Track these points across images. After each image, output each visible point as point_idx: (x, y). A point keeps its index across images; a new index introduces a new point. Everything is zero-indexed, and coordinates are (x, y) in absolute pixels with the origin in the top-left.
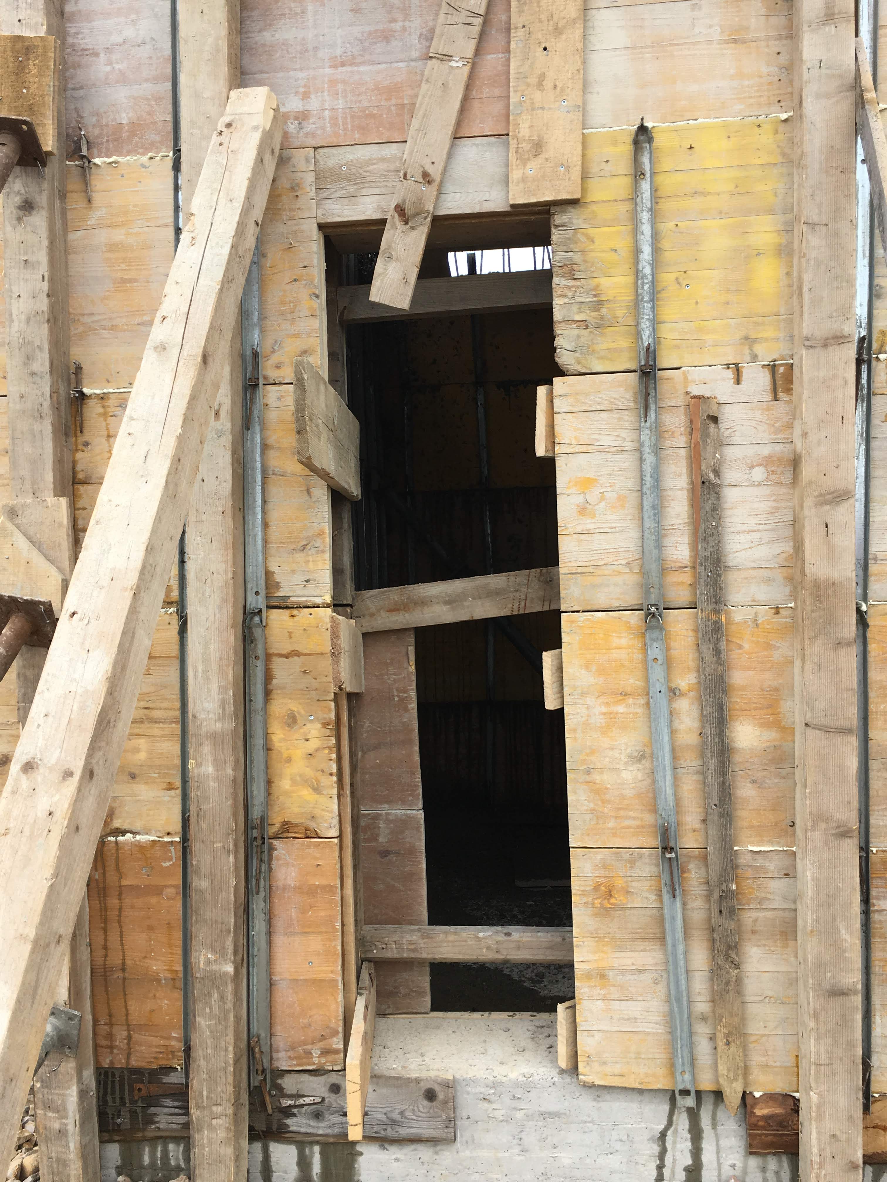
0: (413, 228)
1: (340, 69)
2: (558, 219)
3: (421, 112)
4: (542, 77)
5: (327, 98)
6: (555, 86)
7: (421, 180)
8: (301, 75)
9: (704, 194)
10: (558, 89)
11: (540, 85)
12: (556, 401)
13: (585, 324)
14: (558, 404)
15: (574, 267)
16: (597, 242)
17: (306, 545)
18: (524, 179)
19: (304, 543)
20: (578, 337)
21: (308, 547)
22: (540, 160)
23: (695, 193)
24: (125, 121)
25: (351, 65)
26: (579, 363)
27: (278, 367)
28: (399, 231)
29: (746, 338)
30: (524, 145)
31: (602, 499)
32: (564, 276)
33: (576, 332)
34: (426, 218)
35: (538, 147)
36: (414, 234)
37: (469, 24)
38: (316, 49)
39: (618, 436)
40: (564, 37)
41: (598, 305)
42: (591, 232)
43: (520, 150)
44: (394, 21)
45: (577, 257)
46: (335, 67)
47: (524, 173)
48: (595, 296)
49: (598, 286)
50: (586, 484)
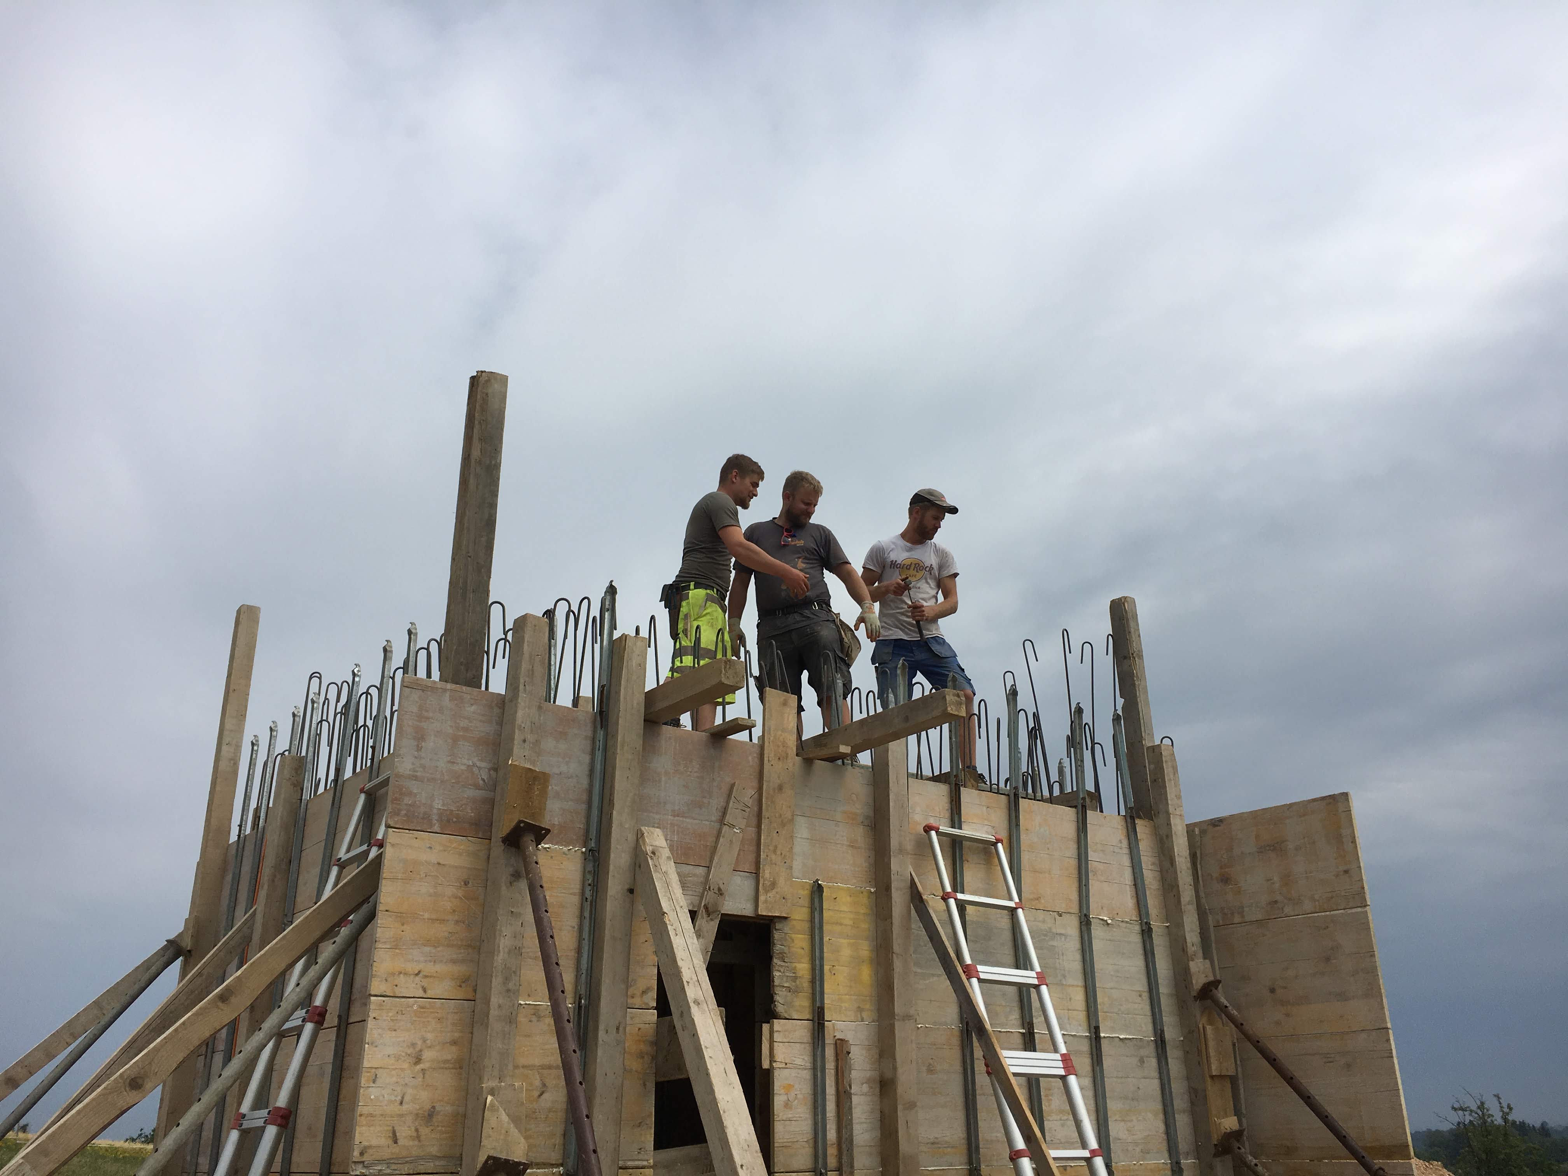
0: (712, 920)
1: (676, 818)
2: (778, 926)
3: (719, 854)
4: (776, 847)
5: (669, 833)
6: (781, 854)
7: (717, 892)
8: (657, 817)
9: (841, 924)
10: (783, 856)
11: (775, 851)
12: (776, 1035)
13: (789, 989)
14: (777, 1037)
15: (784, 955)
16: (795, 942)
17: (642, 1122)
18: (766, 901)
19: (641, 1121)
20: (786, 996)
21: (642, 1124)
22: (774, 892)
23: (837, 923)
24: (556, 823)
25: (682, 817)
26: (786, 1012)
27: (633, 997)
28: (705, 920)
29: (859, 1007)
30: (767, 882)
31: (796, 1098)
32: (779, 958)
33: (785, 993)
34: (718, 915)
35: (774, 885)
36: (712, 923)
37: (744, 811)
38: (665, 803)
39: (804, 1059)
40: (786, 828)
41: (795, 979)
42: (793, 936)
43: (765, 885)
44: (705, 797)
45: (786, 949)
46: (674, 816)
47: (766, 898)
48: (794, 973)
49: (795, 967)
50: (789, 1087)
